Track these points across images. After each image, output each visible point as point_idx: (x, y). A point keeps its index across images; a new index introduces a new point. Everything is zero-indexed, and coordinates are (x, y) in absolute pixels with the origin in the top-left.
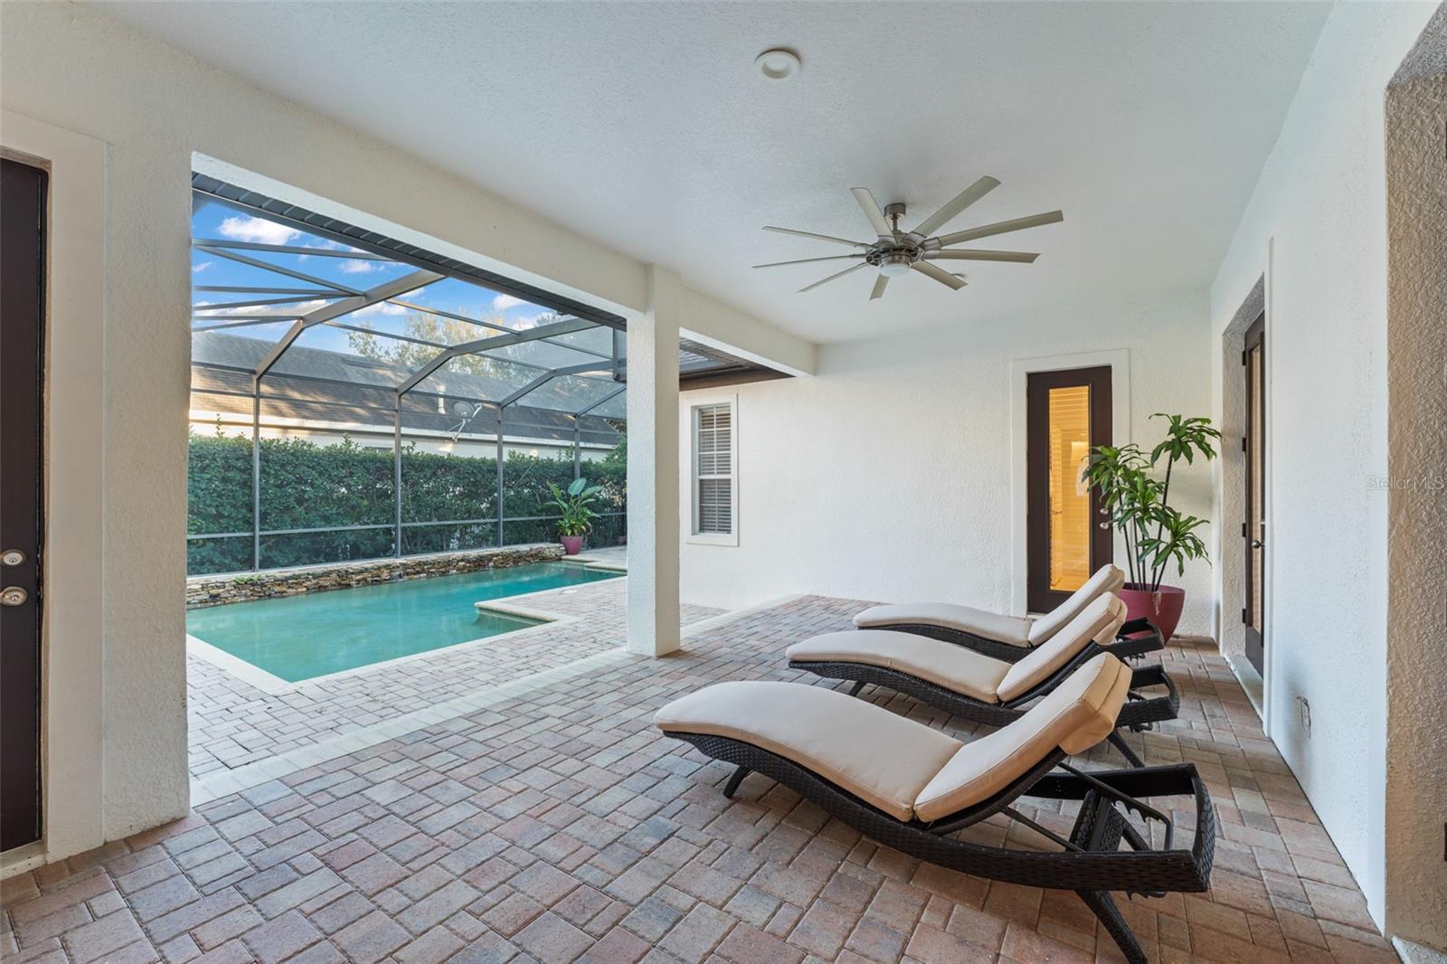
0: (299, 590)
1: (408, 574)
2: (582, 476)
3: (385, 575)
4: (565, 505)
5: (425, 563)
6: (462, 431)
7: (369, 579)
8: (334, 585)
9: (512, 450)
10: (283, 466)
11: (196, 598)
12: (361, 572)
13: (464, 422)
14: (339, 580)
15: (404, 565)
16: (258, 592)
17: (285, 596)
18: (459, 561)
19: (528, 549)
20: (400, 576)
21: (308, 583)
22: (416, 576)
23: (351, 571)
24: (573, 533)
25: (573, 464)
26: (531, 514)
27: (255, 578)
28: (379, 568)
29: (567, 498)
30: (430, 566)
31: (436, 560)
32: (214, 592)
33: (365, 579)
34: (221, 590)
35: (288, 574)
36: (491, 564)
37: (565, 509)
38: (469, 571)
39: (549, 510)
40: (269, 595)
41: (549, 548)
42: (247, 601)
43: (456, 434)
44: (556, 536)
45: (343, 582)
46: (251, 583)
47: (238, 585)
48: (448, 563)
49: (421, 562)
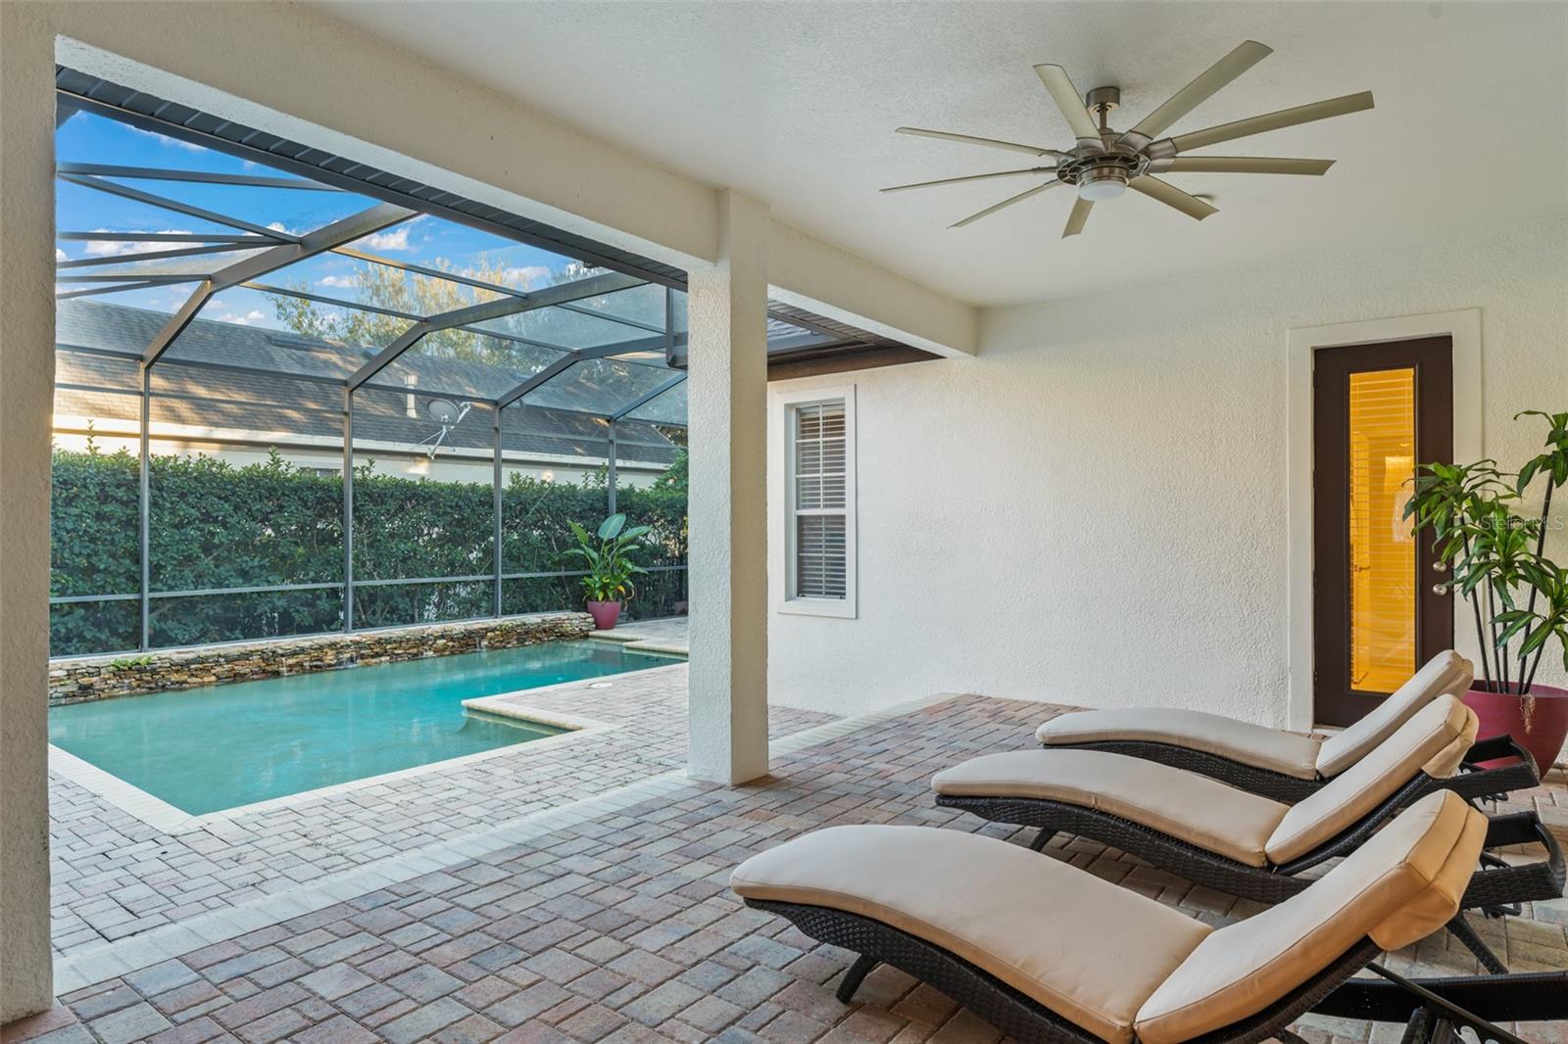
0: (206, 679)
1: (362, 657)
2: (619, 510)
3: (330, 657)
4: (595, 555)
5: (388, 641)
6: (440, 445)
7: (307, 664)
8: (256, 673)
9: (515, 472)
10: (183, 496)
11: (60, 689)
12: (294, 654)
13: (444, 430)
14: (263, 664)
15: (357, 643)
16: (148, 682)
17: (186, 689)
18: (437, 638)
19: (540, 620)
20: (351, 660)
21: (219, 669)
22: (374, 661)
23: (280, 651)
24: (606, 598)
25: (605, 491)
26: (543, 568)
27: (143, 661)
28: (321, 648)
29: (597, 544)
30: (394, 645)
31: (404, 637)
32: (85, 681)
33: (300, 664)
34: (94, 679)
35: (190, 656)
36: (485, 643)
37: (593, 560)
38: (453, 653)
39: (571, 562)
40: (163, 686)
41: (572, 619)
42: (131, 695)
43: (432, 447)
44: (581, 601)
45: (269, 668)
46: (137, 669)
47: (119, 672)
48: (422, 641)
49: (381, 639)
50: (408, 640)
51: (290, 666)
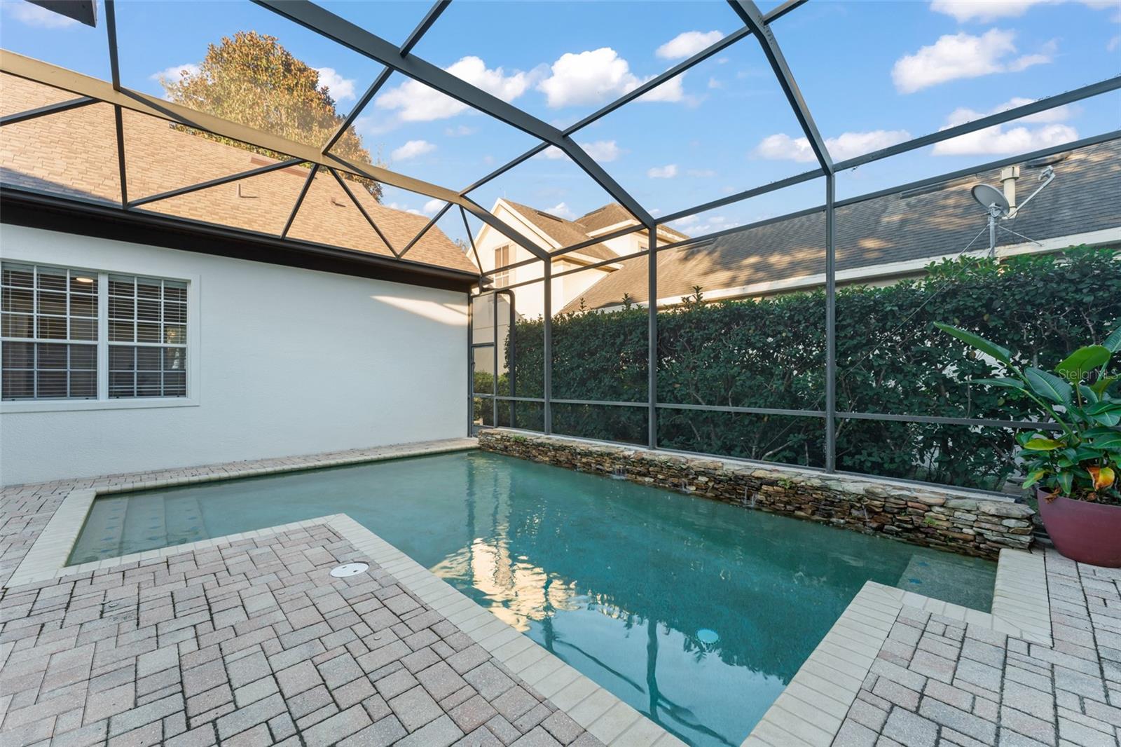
5: (651, 463)
20: (620, 473)
31: (665, 463)
32: (505, 444)
33: (588, 464)
38: (718, 498)
46: (522, 443)
47: (517, 442)
49: (643, 459)
50: (669, 468)
51: (583, 463)
